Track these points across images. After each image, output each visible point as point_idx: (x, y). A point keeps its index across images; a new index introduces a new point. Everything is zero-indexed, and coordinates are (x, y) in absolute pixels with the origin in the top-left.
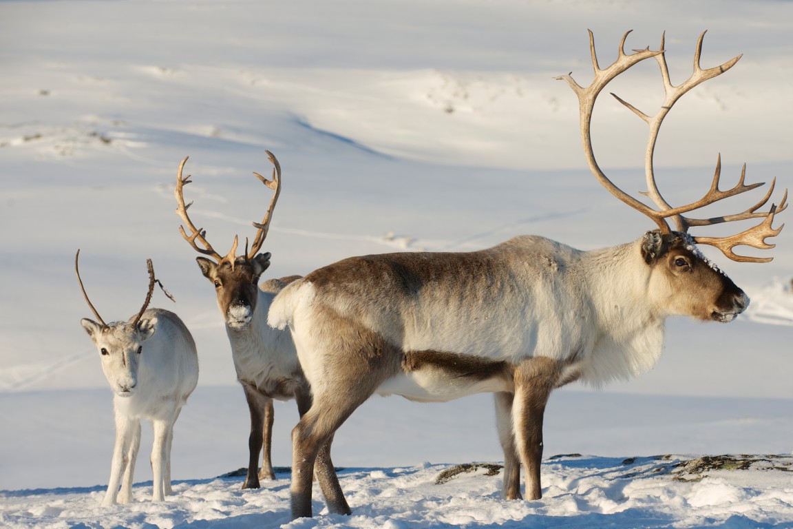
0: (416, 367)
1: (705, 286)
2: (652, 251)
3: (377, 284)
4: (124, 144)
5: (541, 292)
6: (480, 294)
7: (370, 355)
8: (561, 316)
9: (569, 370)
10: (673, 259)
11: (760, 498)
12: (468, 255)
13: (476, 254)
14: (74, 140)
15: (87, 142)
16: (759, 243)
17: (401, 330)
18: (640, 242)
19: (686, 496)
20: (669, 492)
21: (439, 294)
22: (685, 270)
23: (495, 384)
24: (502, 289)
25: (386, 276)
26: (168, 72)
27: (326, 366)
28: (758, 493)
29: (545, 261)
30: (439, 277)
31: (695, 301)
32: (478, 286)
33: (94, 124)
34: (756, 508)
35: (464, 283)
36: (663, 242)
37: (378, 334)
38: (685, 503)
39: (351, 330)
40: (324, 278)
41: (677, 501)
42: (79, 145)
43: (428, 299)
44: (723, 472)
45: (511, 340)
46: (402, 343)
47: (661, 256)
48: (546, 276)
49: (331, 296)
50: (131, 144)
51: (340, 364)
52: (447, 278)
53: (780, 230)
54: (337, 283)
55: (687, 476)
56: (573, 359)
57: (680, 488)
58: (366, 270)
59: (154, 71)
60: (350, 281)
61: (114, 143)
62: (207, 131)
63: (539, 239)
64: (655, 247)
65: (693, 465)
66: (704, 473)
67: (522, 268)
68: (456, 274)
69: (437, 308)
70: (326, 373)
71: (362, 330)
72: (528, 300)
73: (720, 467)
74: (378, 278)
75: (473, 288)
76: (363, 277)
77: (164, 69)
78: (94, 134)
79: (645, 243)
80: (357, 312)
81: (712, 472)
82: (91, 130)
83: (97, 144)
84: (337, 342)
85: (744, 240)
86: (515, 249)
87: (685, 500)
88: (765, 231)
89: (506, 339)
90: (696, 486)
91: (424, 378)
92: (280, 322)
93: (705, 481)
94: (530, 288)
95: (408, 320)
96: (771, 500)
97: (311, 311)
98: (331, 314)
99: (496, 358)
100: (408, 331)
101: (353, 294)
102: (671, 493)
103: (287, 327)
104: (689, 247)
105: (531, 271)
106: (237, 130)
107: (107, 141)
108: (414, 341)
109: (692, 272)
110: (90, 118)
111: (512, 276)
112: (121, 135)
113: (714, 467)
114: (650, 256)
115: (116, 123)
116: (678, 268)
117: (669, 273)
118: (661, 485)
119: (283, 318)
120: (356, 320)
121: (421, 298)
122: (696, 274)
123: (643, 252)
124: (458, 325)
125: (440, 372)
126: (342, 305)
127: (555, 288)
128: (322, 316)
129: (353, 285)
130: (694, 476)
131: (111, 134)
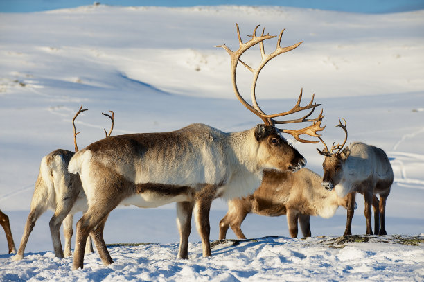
0: (142, 191)
1: (286, 153)
2: (260, 134)
3: (122, 151)
4: (32, 87)
5: (205, 152)
6: (174, 154)
7: (119, 186)
8: (216, 163)
9: (220, 190)
10: (271, 139)
11: (375, 256)
12: (167, 134)
13: (171, 133)
14: (6, 84)
15: (13, 85)
16: (313, 134)
17: (134, 173)
18: (254, 130)
19: (337, 255)
20: (327, 253)
21: (153, 155)
22: (276, 145)
23: (182, 198)
24: (185, 151)
25: (127, 146)
26: (55, 50)
27: (96, 191)
28: (374, 254)
29: (207, 136)
30: (153, 146)
31: (281, 160)
32: (172, 150)
33: (16, 76)
34: (374, 261)
35: (166, 148)
36: (266, 130)
37: (123, 176)
38: (337, 259)
39: (110, 174)
40: (95, 148)
41: (332, 257)
42: (9, 87)
43: (148, 157)
44: (355, 243)
45: (190, 176)
46: (134, 179)
47: (265, 137)
48: (207, 143)
49: (100, 157)
50: (35, 86)
51: (104, 191)
52: (157, 147)
53: (324, 128)
54: (103, 150)
55: (336, 246)
56: (221, 184)
57: (333, 251)
58: (117, 143)
59: (47, 49)
60: (109, 149)
61: (27, 86)
62: (74, 80)
63: (203, 125)
64: (261, 132)
65: (339, 240)
66: (345, 244)
67: (195, 140)
68: (161, 144)
69: (153, 162)
70: (96, 195)
71: (115, 174)
72: (199, 156)
73: (353, 241)
74: (123, 147)
75: (170, 151)
76: (116, 147)
77: (52, 49)
78: (17, 82)
79: (257, 130)
80: (113, 165)
81: (349, 243)
82: (15, 79)
83: (18, 86)
84: (103, 180)
85: (306, 132)
86: (191, 130)
87: (336, 257)
88: (317, 128)
89: (188, 175)
90: (341, 250)
91: (146, 196)
92: (74, 171)
93: (346, 248)
94: (199, 150)
95: (138, 168)
96: (382, 257)
97: (90, 164)
98: (100, 166)
99: (182, 185)
100: (138, 173)
101: (111, 155)
102: (329, 254)
103: (78, 173)
104: (278, 134)
105: (200, 141)
106: (90, 80)
107: (23, 85)
108: (141, 179)
109: (280, 146)
110: (14, 73)
111: (190, 144)
112: (30, 82)
113: (350, 241)
114: (259, 137)
115: (28, 76)
116: (273, 144)
117: (269, 146)
118: (323, 249)
119: (76, 168)
120: (113, 169)
121: (145, 157)
122: (282, 147)
123: (255, 134)
124: (163, 170)
125: (155, 194)
126: (105, 161)
127: (212, 150)
128: (96, 167)
129: (111, 151)
130: (340, 246)
131: (25, 81)
